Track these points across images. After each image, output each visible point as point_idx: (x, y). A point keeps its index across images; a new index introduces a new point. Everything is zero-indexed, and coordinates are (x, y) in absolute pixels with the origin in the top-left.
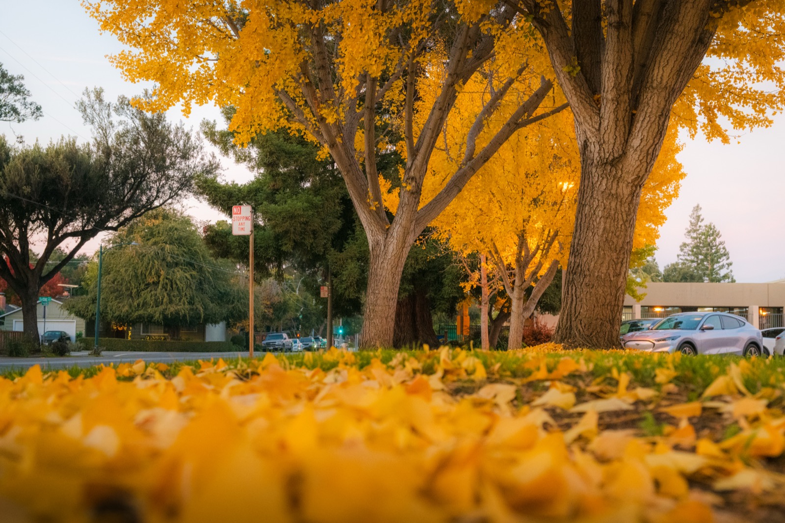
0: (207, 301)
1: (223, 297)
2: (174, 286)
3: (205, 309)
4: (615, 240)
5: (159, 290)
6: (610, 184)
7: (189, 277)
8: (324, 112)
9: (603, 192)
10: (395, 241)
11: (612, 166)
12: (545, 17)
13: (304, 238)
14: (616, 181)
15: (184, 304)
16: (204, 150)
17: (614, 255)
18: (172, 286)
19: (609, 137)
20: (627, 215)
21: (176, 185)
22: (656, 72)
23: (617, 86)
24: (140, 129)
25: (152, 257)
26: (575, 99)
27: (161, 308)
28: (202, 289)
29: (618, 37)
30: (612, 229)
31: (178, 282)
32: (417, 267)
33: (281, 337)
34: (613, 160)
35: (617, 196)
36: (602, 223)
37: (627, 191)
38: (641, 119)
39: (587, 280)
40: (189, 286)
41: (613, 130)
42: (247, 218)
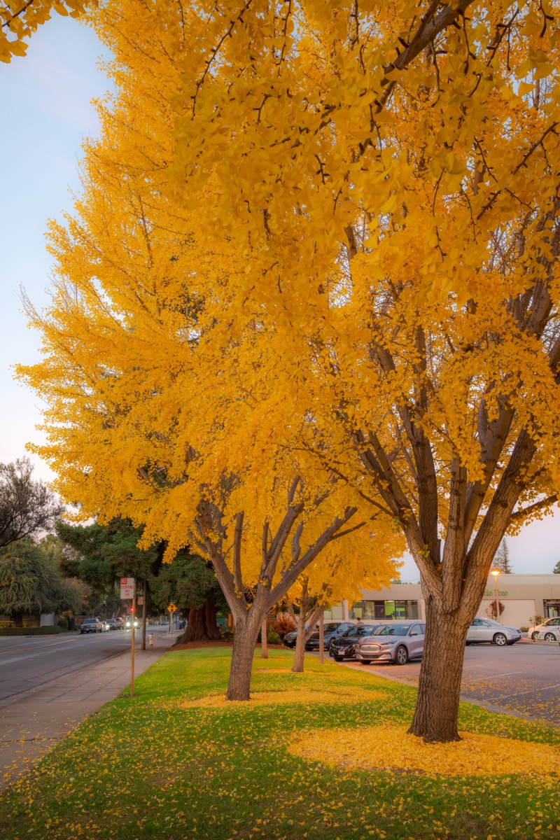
0: (45, 598)
1: (55, 595)
2: (21, 588)
3: (43, 603)
4: (454, 665)
5: (10, 591)
6: (449, 627)
7: (32, 581)
8: (210, 535)
9: (445, 632)
10: (254, 619)
11: (451, 615)
12: (406, 519)
13: (132, 567)
14: (453, 625)
15: (28, 601)
16: (55, 498)
17: (454, 675)
18: (19, 588)
19: (449, 597)
20: (461, 647)
21: (34, 523)
22: (478, 556)
23: (454, 565)
24: (12, 485)
25: (6, 567)
26: (426, 571)
27: (11, 604)
28: (41, 589)
29: (456, 535)
30: (452, 657)
31: (24, 585)
32: (210, 586)
33: (95, 621)
34: (452, 612)
35: (454, 635)
36: (445, 654)
37: (460, 632)
38: (470, 585)
39: (437, 692)
40: (32, 588)
41: (452, 592)
42: (131, 587)
